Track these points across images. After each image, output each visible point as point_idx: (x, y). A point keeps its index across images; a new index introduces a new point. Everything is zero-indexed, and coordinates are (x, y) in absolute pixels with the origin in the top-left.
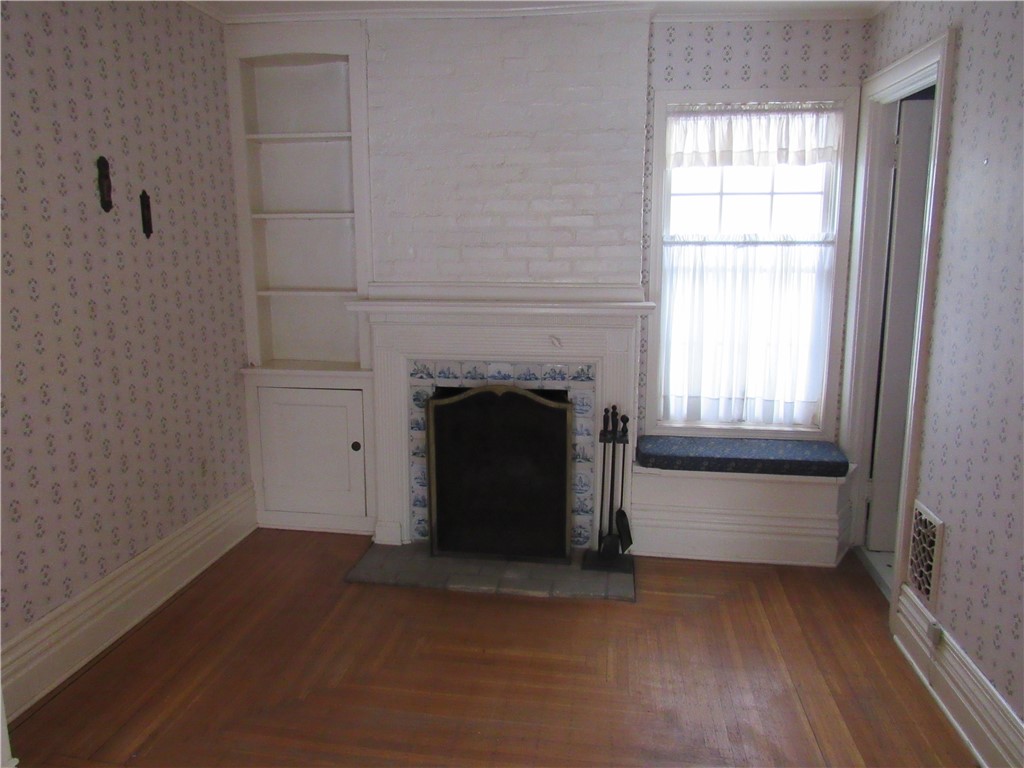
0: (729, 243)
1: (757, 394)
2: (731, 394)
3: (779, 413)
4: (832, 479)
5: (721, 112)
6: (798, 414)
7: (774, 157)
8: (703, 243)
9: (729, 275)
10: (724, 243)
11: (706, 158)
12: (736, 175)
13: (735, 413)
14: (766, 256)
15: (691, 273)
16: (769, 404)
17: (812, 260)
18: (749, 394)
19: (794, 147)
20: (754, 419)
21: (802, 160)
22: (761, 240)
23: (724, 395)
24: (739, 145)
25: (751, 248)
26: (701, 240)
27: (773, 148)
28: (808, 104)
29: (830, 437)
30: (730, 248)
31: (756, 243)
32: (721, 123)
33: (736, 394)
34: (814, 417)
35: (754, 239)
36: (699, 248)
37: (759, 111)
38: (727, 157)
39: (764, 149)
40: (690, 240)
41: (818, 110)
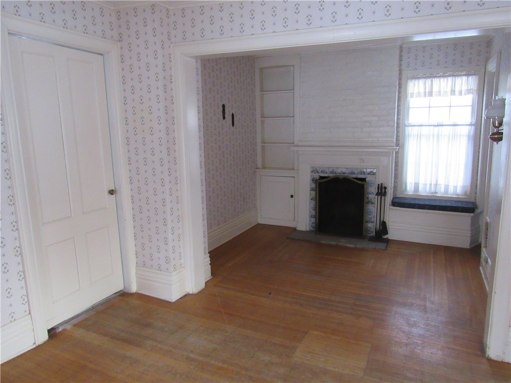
0: (431, 125)
1: (442, 182)
2: (431, 182)
3: (451, 190)
4: (468, 214)
5: (429, 77)
6: (459, 191)
7: (449, 93)
8: (421, 126)
9: (431, 137)
10: (430, 126)
11: (423, 94)
12: (435, 100)
13: (433, 190)
14: (445, 130)
15: (416, 137)
16: (447, 187)
17: (466, 131)
18: (439, 183)
19: (457, 89)
20: (441, 192)
21: (461, 94)
22: (444, 124)
23: (428, 182)
24: (435, 89)
25: (440, 127)
26: (420, 124)
27: (449, 89)
28: (464, 73)
29: (473, 201)
30: (432, 127)
31: (442, 125)
32: (428, 81)
33: (433, 183)
34: (466, 192)
35: (441, 124)
36: (419, 127)
37: (444, 76)
38: (431, 94)
39: (445, 90)
40: (416, 124)
41: (468, 75)
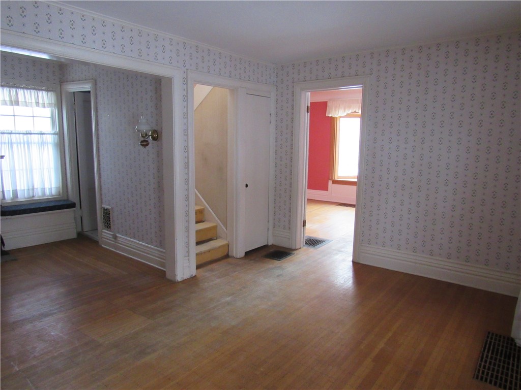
0: (21, 133)
1: (37, 185)
3: (47, 192)
5: (13, 87)
6: (54, 192)
7: (34, 104)
8: (11, 133)
9: (22, 145)
10: (19, 134)
11: (8, 103)
12: (19, 110)
13: (31, 195)
14: (35, 138)
15: (7, 145)
16: (44, 189)
17: (51, 139)
18: (35, 187)
19: (41, 102)
20: (38, 195)
21: (44, 107)
22: (32, 132)
23: (26, 188)
24: (21, 99)
25: (29, 135)
26: (10, 132)
27: (34, 101)
28: (44, 88)
29: (66, 198)
30: (21, 135)
31: (31, 134)
32: (13, 91)
33: (31, 188)
34: (59, 192)
35: (30, 132)
36: (9, 135)
37: (27, 89)
38: (17, 103)
39: (30, 101)
40: (5, 132)
41: (47, 90)
